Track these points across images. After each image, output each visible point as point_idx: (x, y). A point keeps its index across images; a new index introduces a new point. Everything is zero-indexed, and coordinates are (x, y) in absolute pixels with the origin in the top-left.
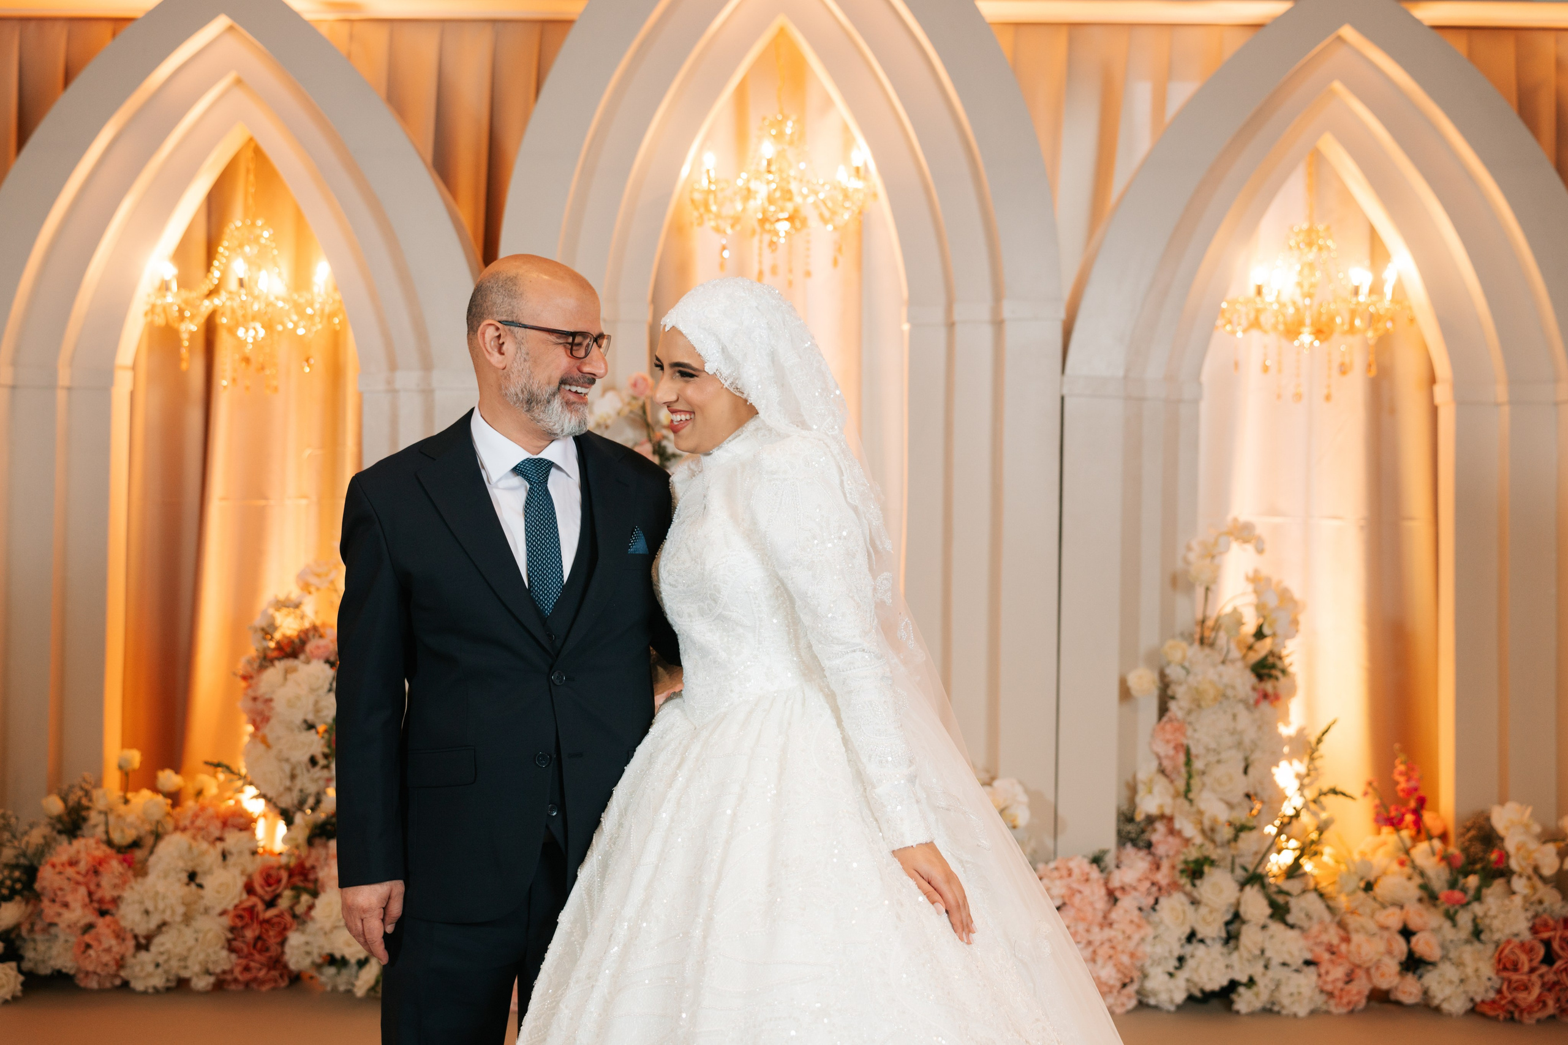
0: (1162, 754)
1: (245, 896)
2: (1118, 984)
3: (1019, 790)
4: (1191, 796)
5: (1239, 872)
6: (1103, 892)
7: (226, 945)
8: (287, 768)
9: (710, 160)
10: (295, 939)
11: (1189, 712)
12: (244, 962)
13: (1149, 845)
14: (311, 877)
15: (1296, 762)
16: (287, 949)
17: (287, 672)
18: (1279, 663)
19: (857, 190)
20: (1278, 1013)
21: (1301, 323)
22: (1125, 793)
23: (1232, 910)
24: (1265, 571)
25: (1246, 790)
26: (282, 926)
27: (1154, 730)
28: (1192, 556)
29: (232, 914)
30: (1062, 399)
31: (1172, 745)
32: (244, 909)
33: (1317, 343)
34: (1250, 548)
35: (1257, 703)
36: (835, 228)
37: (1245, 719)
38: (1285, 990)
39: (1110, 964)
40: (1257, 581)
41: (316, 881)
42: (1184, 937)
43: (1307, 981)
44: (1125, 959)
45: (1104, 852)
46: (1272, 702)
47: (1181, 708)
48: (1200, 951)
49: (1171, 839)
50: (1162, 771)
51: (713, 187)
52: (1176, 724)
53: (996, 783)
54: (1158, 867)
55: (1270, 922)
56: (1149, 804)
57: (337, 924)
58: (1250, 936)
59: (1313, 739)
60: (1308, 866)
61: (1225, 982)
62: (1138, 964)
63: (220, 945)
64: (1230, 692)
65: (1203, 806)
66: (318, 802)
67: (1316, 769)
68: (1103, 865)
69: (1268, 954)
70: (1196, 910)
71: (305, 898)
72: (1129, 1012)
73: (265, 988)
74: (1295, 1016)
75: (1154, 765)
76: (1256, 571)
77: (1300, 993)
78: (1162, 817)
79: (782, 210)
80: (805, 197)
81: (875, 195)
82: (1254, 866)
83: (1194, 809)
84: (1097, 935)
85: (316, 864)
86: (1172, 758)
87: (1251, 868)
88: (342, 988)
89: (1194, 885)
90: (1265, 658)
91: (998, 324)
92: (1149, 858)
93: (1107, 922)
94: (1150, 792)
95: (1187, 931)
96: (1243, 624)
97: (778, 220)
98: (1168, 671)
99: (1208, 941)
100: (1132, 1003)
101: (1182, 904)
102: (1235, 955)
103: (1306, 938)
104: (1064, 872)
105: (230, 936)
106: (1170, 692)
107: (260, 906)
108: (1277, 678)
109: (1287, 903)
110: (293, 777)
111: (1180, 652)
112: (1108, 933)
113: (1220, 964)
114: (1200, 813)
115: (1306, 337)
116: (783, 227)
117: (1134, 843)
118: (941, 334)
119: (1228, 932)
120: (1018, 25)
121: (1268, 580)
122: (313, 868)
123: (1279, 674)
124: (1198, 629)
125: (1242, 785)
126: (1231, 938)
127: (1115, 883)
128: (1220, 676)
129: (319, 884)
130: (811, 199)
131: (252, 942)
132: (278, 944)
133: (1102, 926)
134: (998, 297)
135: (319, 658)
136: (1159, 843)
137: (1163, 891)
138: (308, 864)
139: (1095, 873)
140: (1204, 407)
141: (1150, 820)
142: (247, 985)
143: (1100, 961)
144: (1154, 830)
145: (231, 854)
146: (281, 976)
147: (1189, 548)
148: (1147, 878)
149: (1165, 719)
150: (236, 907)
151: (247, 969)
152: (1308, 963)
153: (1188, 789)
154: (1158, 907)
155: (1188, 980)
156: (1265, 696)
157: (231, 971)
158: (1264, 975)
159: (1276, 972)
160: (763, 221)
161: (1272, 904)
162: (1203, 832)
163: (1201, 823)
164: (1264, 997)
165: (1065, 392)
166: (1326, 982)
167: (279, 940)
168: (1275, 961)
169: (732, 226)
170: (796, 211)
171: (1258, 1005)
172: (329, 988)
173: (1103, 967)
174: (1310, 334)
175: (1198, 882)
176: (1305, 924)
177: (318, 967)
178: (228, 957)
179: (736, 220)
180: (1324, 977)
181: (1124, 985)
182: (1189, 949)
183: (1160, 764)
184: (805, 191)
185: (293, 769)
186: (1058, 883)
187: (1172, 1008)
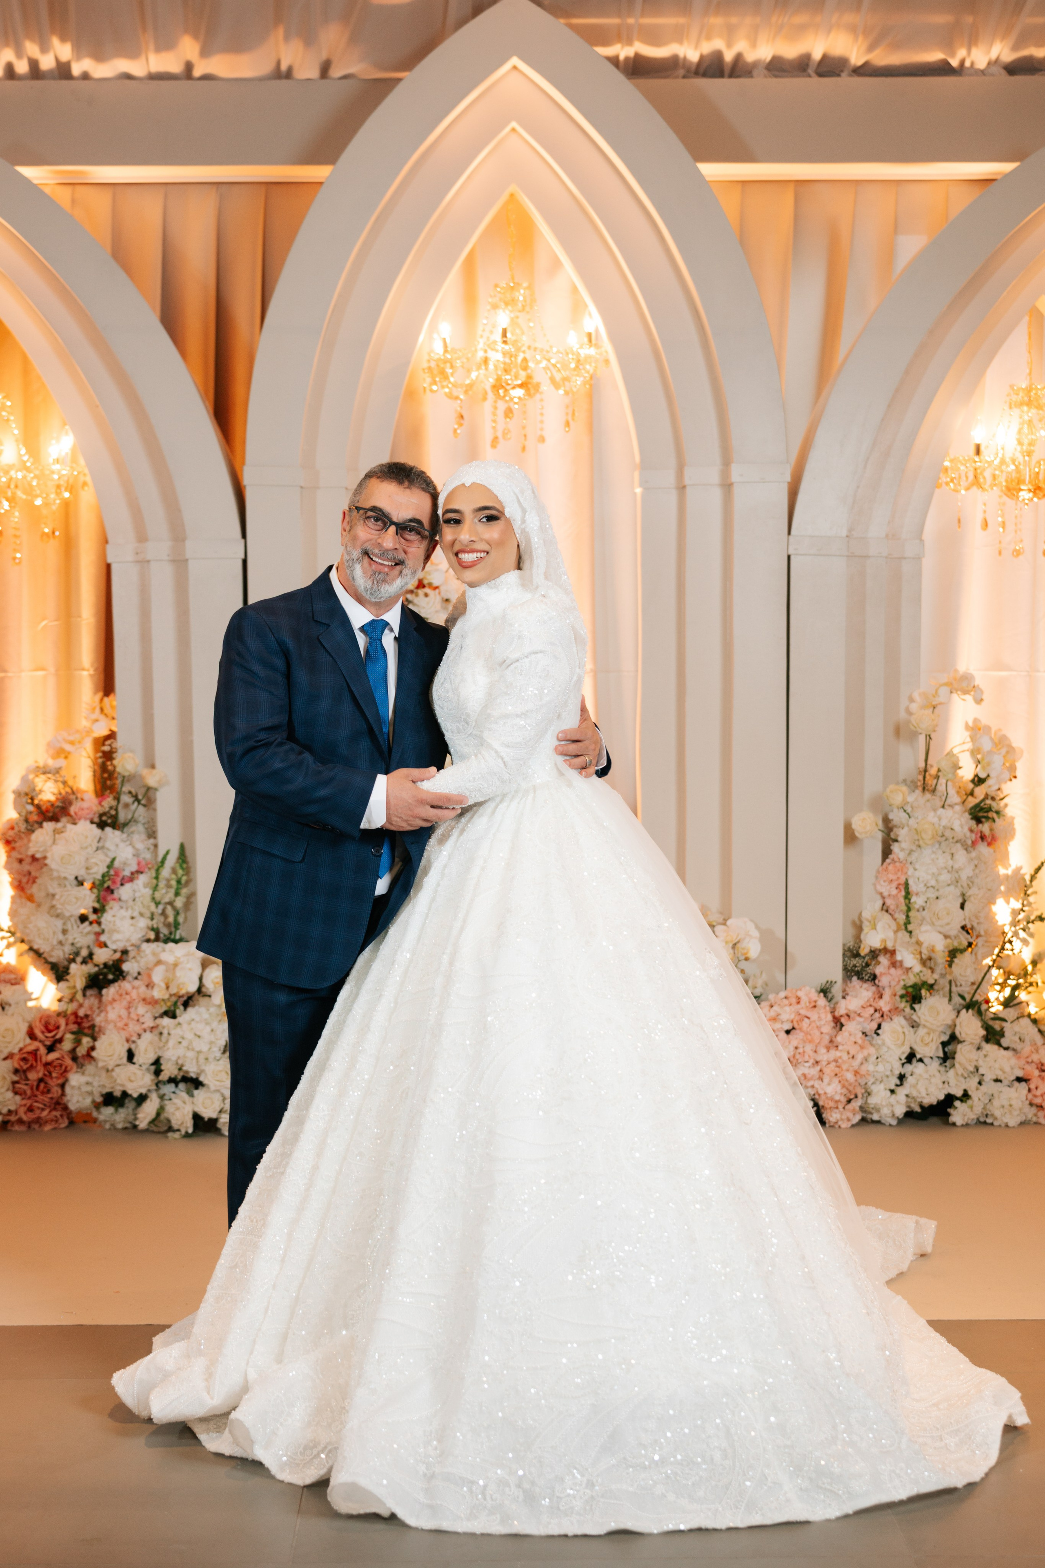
0: (886, 894)
1: (28, 1041)
2: (844, 1100)
3: (751, 927)
4: (910, 927)
5: (957, 1000)
6: (830, 1017)
7: (11, 1088)
8: (59, 923)
9: (445, 329)
10: (75, 1079)
11: (911, 852)
12: (29, 1102)
13: (874, 977)
14: (86, 1024)
15: (1012, 900)
16: (68, 1090)
17: (56, 832)
18: (994, 805)
19: (588, 358)
20: (992, 1124)
21: (1020, 481)
22: (851, 931)
23: (949, 1033)
24: (984, 721)
25: (963, 923)
26: (63, 1068)
27: (878, 872)
28: (914, 707)
29: (17, 1057)
30: (789, 557)
31: (894, 885)
32: (28, 1053)
33: (1035, 500)
34: (969, 698)
35: (974, 843)
36: (567, 393)
37: (961, 857)
38: (996, 1103)
39: (836, 1080)
40: (976, 730)
41: (93, 1027)
42: (904, 1057)
43: (1018, 1095)
44: (850, 1076)
45: (832, 983)
46: (989, 844)
47: (902, 850)
48: (917, 1068)
49: (893, 970)
50: (885, 908)
51: (449, 356)
52: (898, 864)
53: (729, 922)
54: (881, 997)
55: (984, 1044)
56: (872, 940)
57: (119, 1062)
58: (964, 1054)
59: (1028, 878)
60: (1022, 995)
61: (942, 1097)
62: (863, 1082)
63: (6, 1088)
64: (948, 834)
65: (921, 939)
66: (91, 955)
67: (1030, 904)
68: (830, 996)
69: (981, 1071)
70: (915, 1033)
71: (86, 1041)
72: (853, 1126)
73: (48, 1128)
74: (1007, 1126)
75: (879, 903)
76: (976, 720)
77: (1011, 1106)
78: (885, 950)
79: (516, 377)
80: (538, 362)
81: (607, 361)
82: (970, 996)
83: (914, 940)
84: (824, 1056)
85: (89, 1013)
86: (895, 897)
87: (968, 998)
88: (120, 1126)
89: (913, 1009)
90: (983, 800)
91: (727, 487)
92: (874, 988)
93: (832, 1044)
94: (874, 927)
95: (908, 1051)
96: (960, 768)
97: (514, 388)
98: (891, 817)
99: (926, 1060)
100: (858, 1118)
101: (903, 1028)
102: (952, 1072)
103: (1019, 1058)
104: (794, 1001)
105: (16, 1078)
106: (892, 835)
107: (43, 1051)
108: (994, 821)
109: (1002, 1029)
110: (64, 932)
111: (899, 795)
112: (834, 1054)
113: (937, 1080)
114: (919, 943)
115: (1025, 495)
116: (519, 393)
117: (859, 975)
118: (672, 498)
119: (945, 1053)
120: (744, 183)
121: (988, 729)
122: (87, 1016)
123: (995, 815)
124: (921, 777)
125: (958, 918)
126: (947, 1058)
127: (841, 1010)
128: (940, 819)
129: (97, 1029)
130: (544, 364)
131: (35, 1084)
132: (58, 1085)
133: (828, 1049)
134: (727, 462)
135: (86, 819)
136: (881, 974)
137: (885, 1016)
138: (81, 1013)
139: (822, 1001)
140: (928, 564)
141: (874, 954)
142: (29, 1125)
143: (826, 1079)
144: (879, 963)
145: (10, 1005)
146: (62, 1116)
147: (911, 700)
148: (871, 1006)
149: (888, 861)
150: (21, 1050)
151: (30, 1109)
152: (1019, 1080)
153: (908, 922)
154: (879, 1031)
155: (907, 1096)
156: (983, 838)
157: (16, 1112)
158: (977, 1089)
159: (989, 1087)
160: (496, 387)
161: (988, 1028)
162: (923, 962)
163: (921, 953)
164: (978, 1109)
165: (790, 553)
166: (1035, 1096)
167: (60, 1081)
168: (989, 1077)
169: (466, 392)
170: (529, 377)
171: (972, 1116)
172: (107, 1126)
173: (829, 1084)
174: (1030, 491)
175: (916, 1006)
176: (1018, 1046)
177: (97, 1106)
178: (13, 1097)
179: (469, 388)
180: (1034, 1092)
181: (849, 1101)
182: (908, 1068)
183: (884, 904)
184: (538, 357)
185: (64, 924)
186: (787, 1009)
187: (894, 1122)
